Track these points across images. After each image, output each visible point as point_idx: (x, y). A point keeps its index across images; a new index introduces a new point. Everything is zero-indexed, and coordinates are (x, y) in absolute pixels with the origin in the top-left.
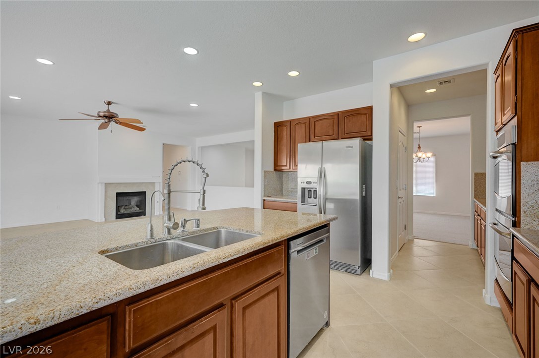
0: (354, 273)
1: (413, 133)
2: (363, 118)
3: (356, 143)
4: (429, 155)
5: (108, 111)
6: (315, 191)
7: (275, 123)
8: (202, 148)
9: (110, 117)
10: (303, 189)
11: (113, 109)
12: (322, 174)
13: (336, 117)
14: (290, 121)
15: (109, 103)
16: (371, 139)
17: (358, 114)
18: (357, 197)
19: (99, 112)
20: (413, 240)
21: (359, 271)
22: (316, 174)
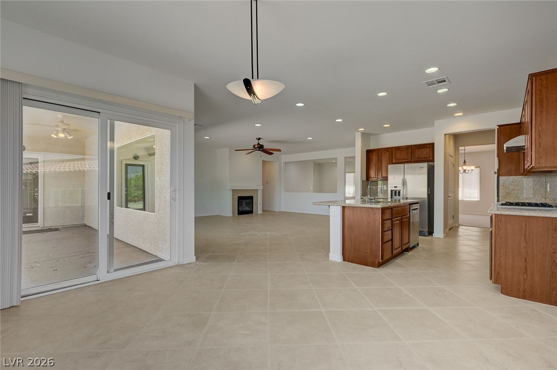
0: (424, 235)
1: (459, 150)
2: (428, 150)
3: (425, 165)
4: (473, 168)
5: (258, 144)
6: (399, 192)
7: (367, 151)
8: (286, 163)
9: (260, 148)
10: (392, 191)
11: (261, 142)
12: (404, 183)
13: (410, 148)
14: (378, 149)
15: (259, 139)
16: (434, 161)
17: (424, 147)
18: (425, 196)
19: (254, 145)
20: (459, 227)
21: (427, 234)
22: (401, 182)
